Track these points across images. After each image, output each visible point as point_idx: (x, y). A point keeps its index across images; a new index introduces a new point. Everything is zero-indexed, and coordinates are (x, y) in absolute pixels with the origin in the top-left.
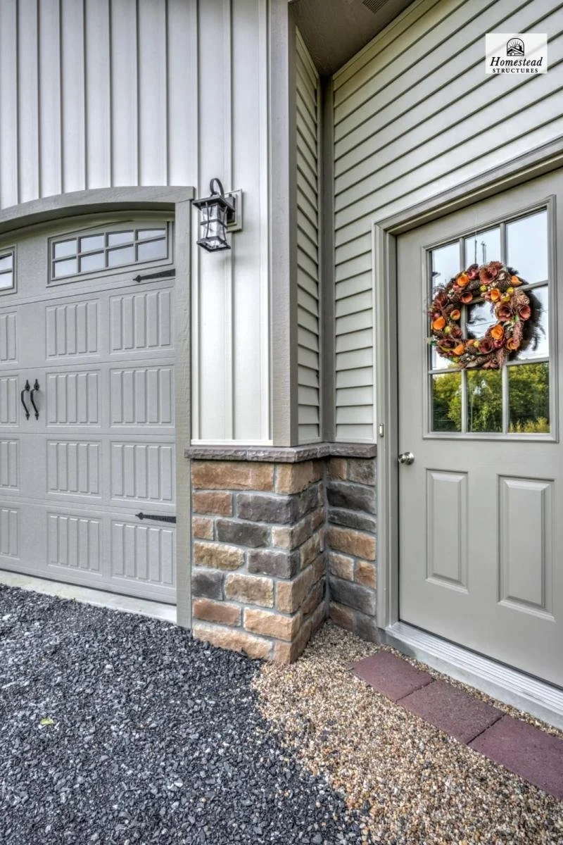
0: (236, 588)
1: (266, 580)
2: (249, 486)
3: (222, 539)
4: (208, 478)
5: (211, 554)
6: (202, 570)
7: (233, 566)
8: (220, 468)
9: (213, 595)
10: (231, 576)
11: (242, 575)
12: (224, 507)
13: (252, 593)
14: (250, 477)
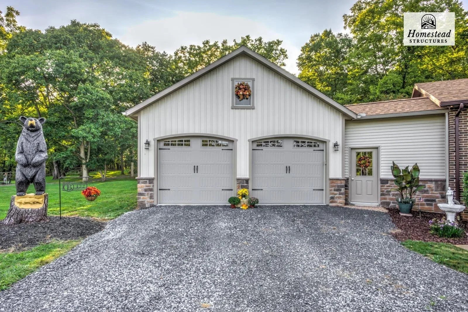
0: (336, 198)
1: (341, 196)
2: (339, 183)
3: (334, 191)
4: (332, 182)
5: (333, 193)
6: (331, 196)
7: (336, 194)
8: (334, 181)
9: (333, 199)
10: (336, 196)
11: (337, 195)
12: (335, 186)
13: (339, 198)
14: (339, 182)
